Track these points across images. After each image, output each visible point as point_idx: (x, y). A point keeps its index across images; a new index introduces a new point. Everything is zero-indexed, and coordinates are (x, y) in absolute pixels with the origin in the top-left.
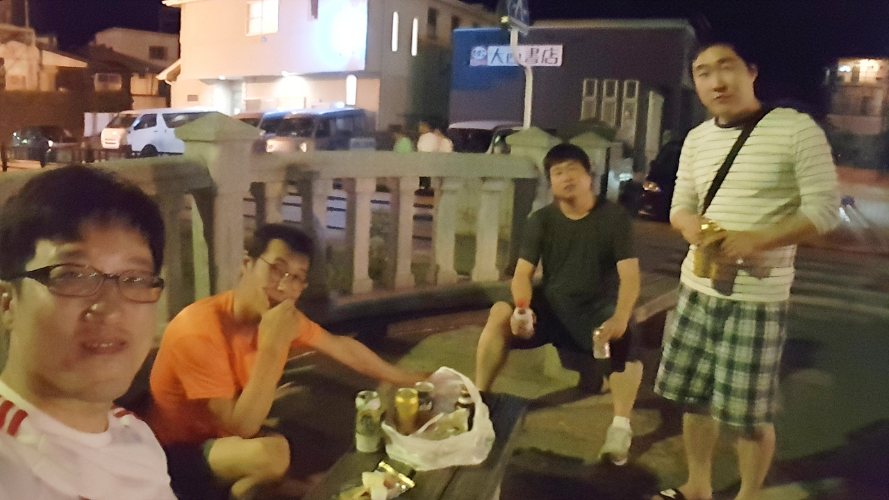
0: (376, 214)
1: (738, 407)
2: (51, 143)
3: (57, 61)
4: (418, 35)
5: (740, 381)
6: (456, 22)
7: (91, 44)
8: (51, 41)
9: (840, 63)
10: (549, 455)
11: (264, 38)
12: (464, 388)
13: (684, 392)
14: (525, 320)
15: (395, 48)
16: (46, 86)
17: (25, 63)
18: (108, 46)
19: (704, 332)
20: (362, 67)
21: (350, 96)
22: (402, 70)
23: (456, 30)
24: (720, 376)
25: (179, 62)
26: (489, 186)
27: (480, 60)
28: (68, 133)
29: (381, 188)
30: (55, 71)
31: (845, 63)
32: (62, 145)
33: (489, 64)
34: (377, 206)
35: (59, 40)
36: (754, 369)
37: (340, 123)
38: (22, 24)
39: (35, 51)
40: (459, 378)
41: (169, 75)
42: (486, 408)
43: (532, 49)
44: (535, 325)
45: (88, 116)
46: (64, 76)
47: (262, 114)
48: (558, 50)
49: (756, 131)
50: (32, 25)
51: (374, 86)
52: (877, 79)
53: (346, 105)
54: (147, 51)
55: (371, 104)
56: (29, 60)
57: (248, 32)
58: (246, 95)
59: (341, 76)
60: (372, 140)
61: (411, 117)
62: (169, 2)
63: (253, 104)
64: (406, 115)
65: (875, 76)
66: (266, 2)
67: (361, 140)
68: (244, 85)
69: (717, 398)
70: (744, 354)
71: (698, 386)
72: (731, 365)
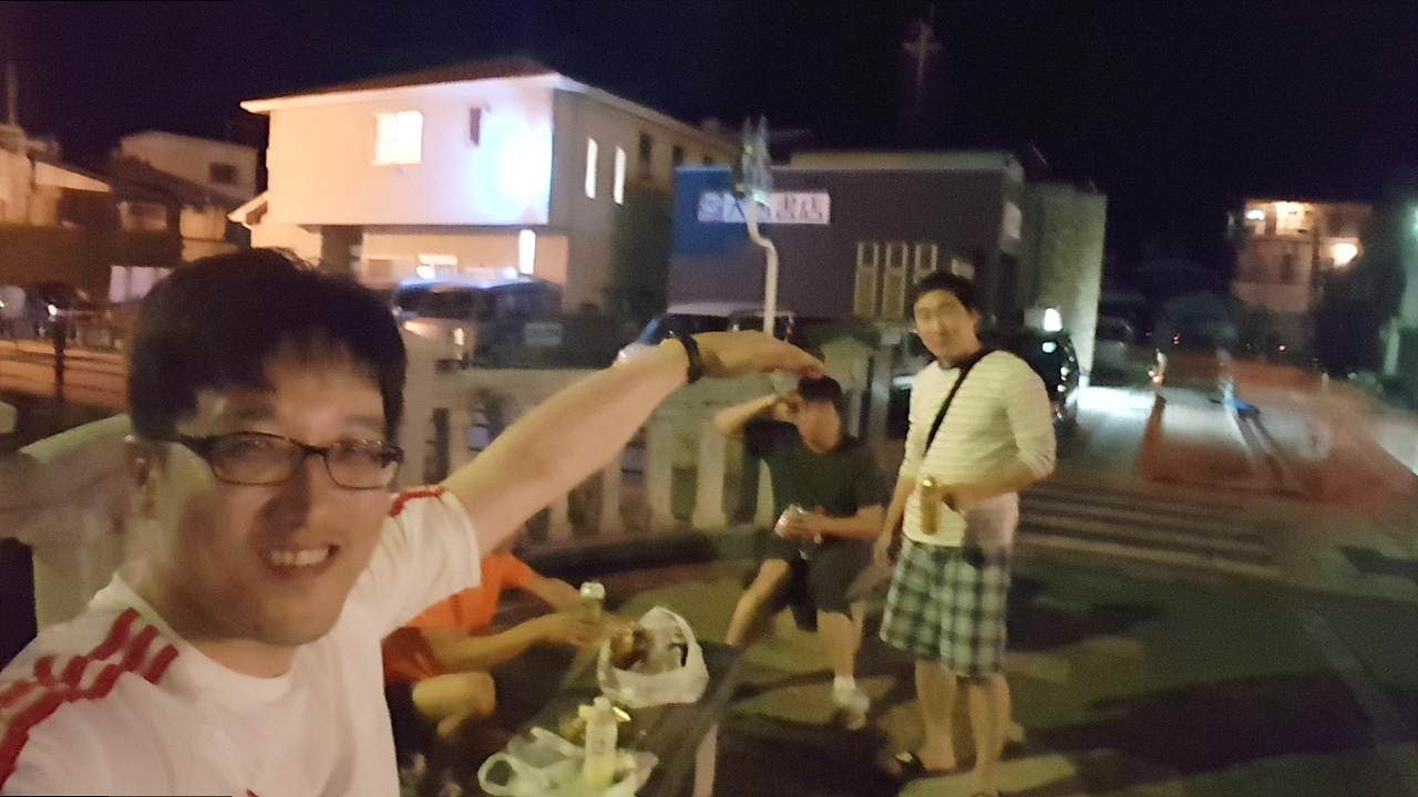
1: (963, 654)
2: (53, 310)
3: (58, 179)
4: (625, 174)
5: (964, 626)
6: (678, 155)
7: (114, 154)
8: (50, 147)
9: (1248, 205)
11: (398, 169)
12: (678, 628)
13: (912, 640)
15: (590, 189)
16: (41, 217)
17: (6, 179)
18: (143, 159)
19: (927, 575)
20: (543, 219)
21: (524, 262)
22: (600, 226)
23: (679, 169)
24: (946, 623)
25: (265, 196)
27: (712, 213)
28: (83, 295)
30: (58, 195)
31: (1255, 205)
32: (72, 313)
33: (725, 219)
35: (63, 145)
36: (977, 615)
37: (510, 300)
38: (5, 120)
39: (26, 162)
40: (672, 619)
41: (248, 215)
42: (699, 648)
43: (787, 198)
45: (118, 272)
46: (71, 202)
47: (395, 285)
48: (824, 200)
49: (971, 374)
50: (20, 120)
51: (560, 246)
52: (1301, 231)
53: (521, 275)
54: (206, 170)
55: (557, 273)
56: (14, 176)
57: (374, 159)
58: (370, 252)
59: (512, 230)
60: (557, 327)
61: (613, 293)
62: (252, 106)
63: (381, 266)
64: (606, 291)
65: (1299, 226)
66: (403, 116)
67: (542, 326)
68: (366, 237)
69: (945, 646)
70: (966, 600)
71: (926, 635)
72: (954, 611)
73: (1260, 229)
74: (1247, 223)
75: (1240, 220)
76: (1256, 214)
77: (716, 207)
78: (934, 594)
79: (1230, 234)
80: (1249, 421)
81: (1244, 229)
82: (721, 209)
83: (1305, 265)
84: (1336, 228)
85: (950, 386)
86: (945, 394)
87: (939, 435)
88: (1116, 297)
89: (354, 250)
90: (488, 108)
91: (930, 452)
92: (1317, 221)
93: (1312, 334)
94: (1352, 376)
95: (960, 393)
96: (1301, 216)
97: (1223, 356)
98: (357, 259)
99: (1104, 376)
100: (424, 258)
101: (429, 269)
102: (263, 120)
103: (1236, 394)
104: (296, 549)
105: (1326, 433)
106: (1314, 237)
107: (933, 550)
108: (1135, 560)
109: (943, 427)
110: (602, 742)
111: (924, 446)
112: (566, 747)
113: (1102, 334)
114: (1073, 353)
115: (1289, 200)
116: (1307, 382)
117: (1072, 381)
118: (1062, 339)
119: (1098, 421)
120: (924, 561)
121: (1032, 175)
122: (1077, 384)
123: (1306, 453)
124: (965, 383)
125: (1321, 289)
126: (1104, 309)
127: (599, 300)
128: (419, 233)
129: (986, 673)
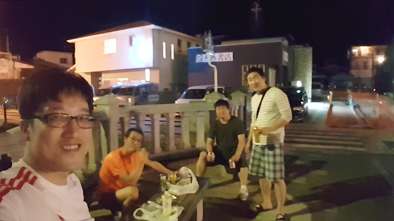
0: (161, 126)
1: (272, 175)
3: (21, 66)
4: (174, 51)
5: (272, 167)
6: (189, 45)
7: (35, 58)
8: (18, 57)
9: (353, 48)
10: (221, 199)
11: (110, 55)
12: (189, 173)
13: (257, 172)
14: (211, 156)
15: (165, 57)
16: (16, 77)
17: (7, 67)
18: (42, 58)
19: (260, 154)
20: (152, 65)
21: (147, 78)
22: (168, 66)
23: (189, 48)
24: (267, 167)
25: (75, 66)
26: (200, 114)
27: (199, 60)
29: (162, 116)
30: (20, 70)
31: (355, 48)
33: (204, 62)
34: (161, 122)
35: (21, 57)
36: (274, 163)
37: (144, 89)
38: (5, 51)
39: (12, 62)
40: (188, 170)
41: (71, 71)
43: (220, 55)
44: (215, 158)
46: (24, 72)
47: (112, 87)
48: (231, 54)
49: (266, 95)
50: (10, 51)
51: (157, 73)
53: (146, 82)
54: (59, 61)
55: (156, 81)
56: (9, 66)
57: (104, 53)
58: (104, 78)
59: (144, 69)
60: (157, 96)
61: (173, 85)
62: (70, 41)
63: (107, 82)
64: (171, 84)
65: (368, 53)
66: (111, 40)
67: (153, 96)
68: (103, 75)
69: (267, 174)
70: (271, 159)
71: (261, 171)
72: (269, 163)
73: (357, 55)
74: (353, 53)
75: (351, 52)
76: (355, 50)
77: (200, 59)
78: (262, 159)
79: (348, 57)
80: (357, 109)
81: (352, 55)
82: (202, 59)
83: (370, 64)
84: (378, 52)
85: (260, 99)
86: (259, 102)
87: (259, 114)
88: (317, 77)
89: (100, 79)
90: (134, 36)
91: (258, 119)
92: (373, 51)
93: (374, 83)
94: (385, 94)
95: (263, 101)
96: (368, 50)
97: (349, 91)
98: (100, 81)
99: (315, 99)
100: (119, 79)
101: (121, 82)
102: (73, 45)
103: (353, 101)
104: (70, 145)
105: (378, 110)
106: (372, 56)
107: (261, 146)
108: (324, 149)
109: (260, 111)
110: (167, 204)
111: (256, 117)
112: (158, 206)
113: (314, 87)
114: (305, 93)
115: (364, 46)
116: (373, 97)
117: (306, 101)
118: (302, 89)
119: (314, 111)
120: (259, 150)
121: (290, 43)
122: (307, 102)
123: (373, 116)
124: (264, 98)
125: (375, 71)
126: (313, 80)
127: (169, 87)
128: (117, 72)
129: (279, 180)
